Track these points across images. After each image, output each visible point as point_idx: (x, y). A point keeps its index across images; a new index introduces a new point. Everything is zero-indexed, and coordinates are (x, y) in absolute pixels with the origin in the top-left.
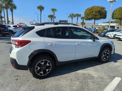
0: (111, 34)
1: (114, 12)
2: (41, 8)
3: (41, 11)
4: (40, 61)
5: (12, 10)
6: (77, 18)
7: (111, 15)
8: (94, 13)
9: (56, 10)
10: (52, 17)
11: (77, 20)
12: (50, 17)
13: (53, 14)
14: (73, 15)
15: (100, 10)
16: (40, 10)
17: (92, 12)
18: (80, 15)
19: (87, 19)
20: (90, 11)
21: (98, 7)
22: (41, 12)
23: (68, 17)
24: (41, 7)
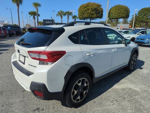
0: (112, 36)
1: (110, 10)
2: (18, 1)
4: (77, 82)
6: (68, 16)
7: (108, 14)
8: (89, 11)
9: (40, 5)
10: (35, 15)
11: (68, 19)
12: (31, 15)
13: (36, 11)
14: (62, 12)
15: (96, 8)
16: (16, 4)
17: (88, 10)
18: (71, 13)
19: (81, 18)
20: (86, 9)
21: (94, 4)
22: (18, 7)
23: (56, 15)
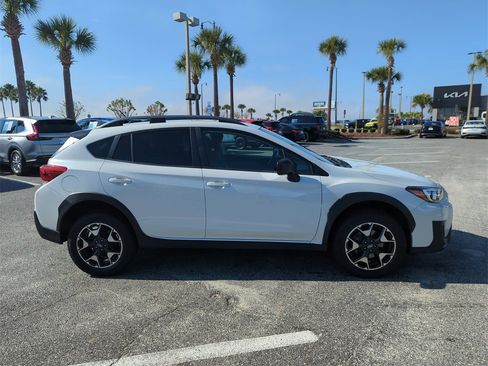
2: (334, 48)
3: (333, 59)
4: (89, 226)
5: (231, 71)
9: (402, 46)
10: (385, 78)
12: (374, 80)
13: (388, 66)
22: (333, 63)
24: (333, 44)
